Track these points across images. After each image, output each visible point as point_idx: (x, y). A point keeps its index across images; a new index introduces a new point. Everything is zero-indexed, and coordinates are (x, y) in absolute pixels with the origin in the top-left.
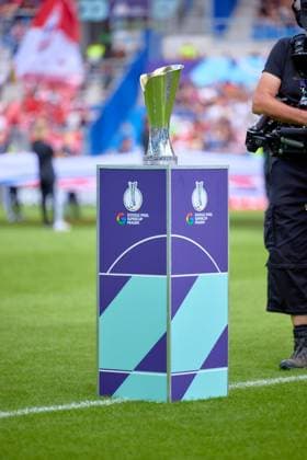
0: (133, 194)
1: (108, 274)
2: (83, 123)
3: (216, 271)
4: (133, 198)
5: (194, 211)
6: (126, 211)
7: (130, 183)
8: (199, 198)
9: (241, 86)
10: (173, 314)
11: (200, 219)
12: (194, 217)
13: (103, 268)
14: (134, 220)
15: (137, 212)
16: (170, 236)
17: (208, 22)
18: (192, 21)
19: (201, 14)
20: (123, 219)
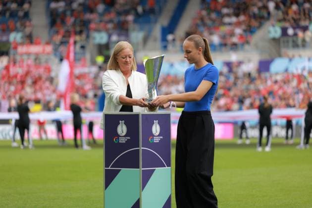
0: (122, 127)
1: (109, 168)
2: (95, 96)
3: (165, 167)
4: (122, 129)
5: (153, 136)
6: (118, 136)
7: (120, 121)
8: (156, 129)
9: (176, 76)
10: (143, 189)
11: (157, 140)
12: (153, 138)
13: (107, 165)
14: (123, 140)
15: (124, 136)
16: (141, 148)
17: (159, 44)
18: (150, 43)
19: (155, 40)
20: (117, 140)
